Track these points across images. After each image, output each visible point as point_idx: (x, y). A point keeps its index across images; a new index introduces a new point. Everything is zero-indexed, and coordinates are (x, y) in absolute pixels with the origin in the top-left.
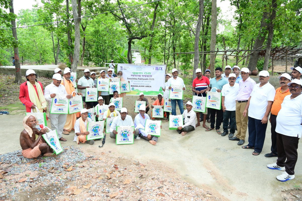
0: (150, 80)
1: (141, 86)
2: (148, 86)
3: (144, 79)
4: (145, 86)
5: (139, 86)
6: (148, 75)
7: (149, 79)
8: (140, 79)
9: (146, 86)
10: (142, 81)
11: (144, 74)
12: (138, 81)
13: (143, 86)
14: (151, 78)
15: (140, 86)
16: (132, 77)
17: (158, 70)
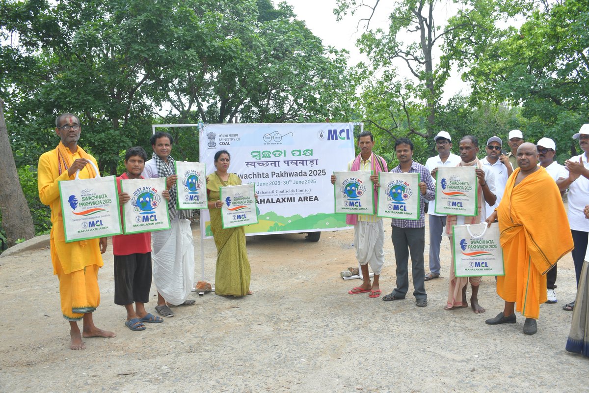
0: (313, 177)
1: (284, 200)
2: (305, 199)
3: (291, 174)
4: (297, 199)
5: (275, 200)
6: (303, 157)
7: (308, 174)
8: (278, 176)
9: (300, 199)
10: (285, 183)
11: (290, 157)
12: (272, 183)
13: (290, 200)
14: (315, 167)
15: (278, 201)
16: (250, 170)
17: (336, 139)
